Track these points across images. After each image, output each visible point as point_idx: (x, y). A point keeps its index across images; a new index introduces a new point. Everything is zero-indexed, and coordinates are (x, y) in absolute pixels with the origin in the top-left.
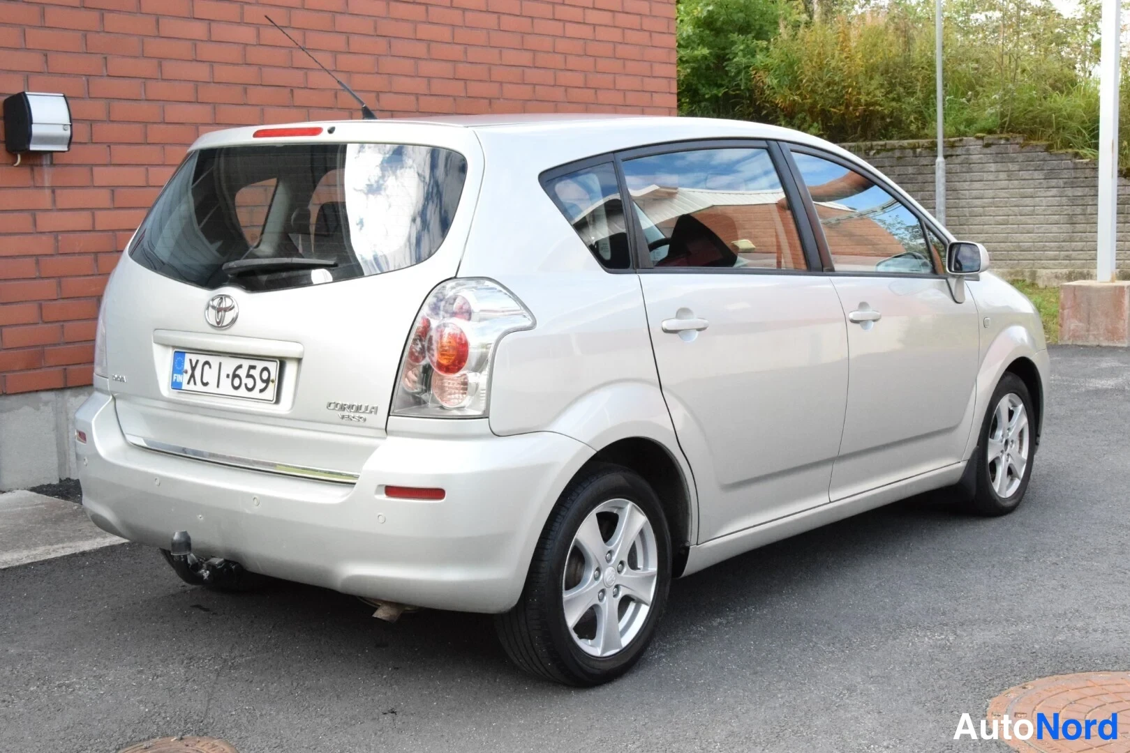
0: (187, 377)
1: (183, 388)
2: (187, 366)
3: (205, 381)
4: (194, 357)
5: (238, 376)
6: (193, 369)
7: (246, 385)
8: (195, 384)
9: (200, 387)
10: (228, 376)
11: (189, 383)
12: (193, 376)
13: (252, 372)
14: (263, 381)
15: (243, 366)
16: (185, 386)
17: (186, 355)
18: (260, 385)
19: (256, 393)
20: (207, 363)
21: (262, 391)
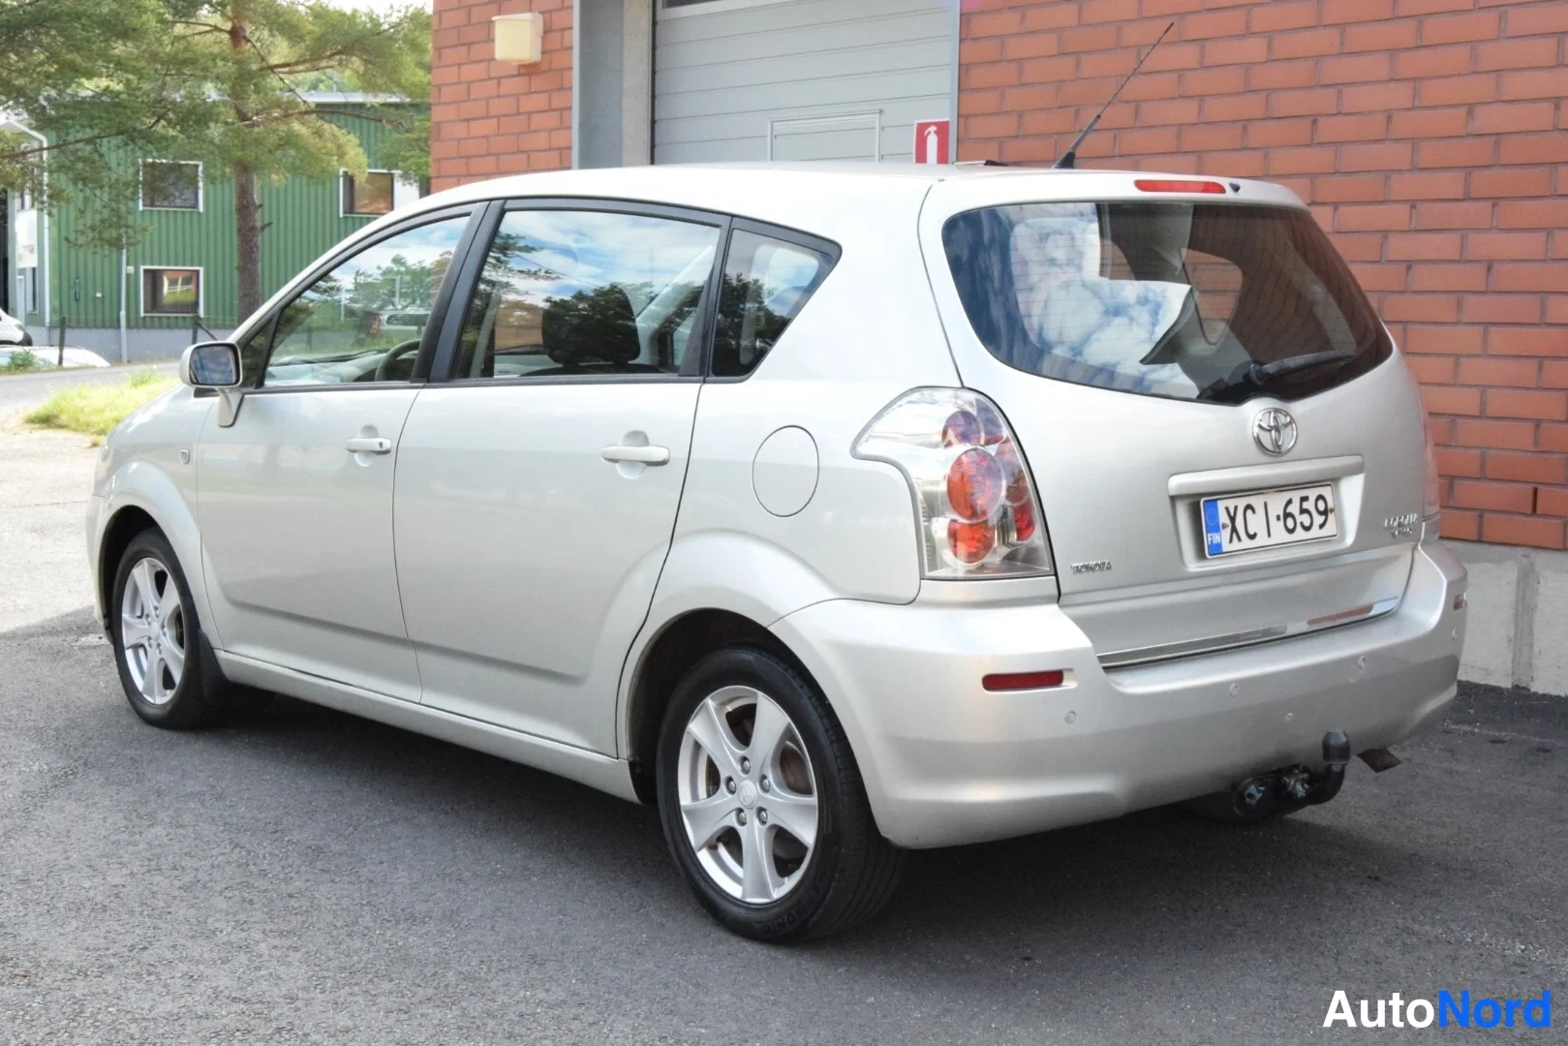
0: (1226, 533)
1: (1224, 550)
2: (1223, 518)
3: (1251, 533)
4: (1231, 503)
5: (1291, 515)
6: (1233, 519)
7: (1302, 524)
8: (1239, 539)
9: (1246, 543)
10: (1278, 518)
11: (1231, 541)
12: (1234, 530)
13: (1305, 505)
14: (1320, 513)
15: (1294, 500)
16: (1226, 547)
17: (1219, 502)
18: (1319, 519)
19: (1315, 532)
20: (1249, 507)
21: (1322, 526)
